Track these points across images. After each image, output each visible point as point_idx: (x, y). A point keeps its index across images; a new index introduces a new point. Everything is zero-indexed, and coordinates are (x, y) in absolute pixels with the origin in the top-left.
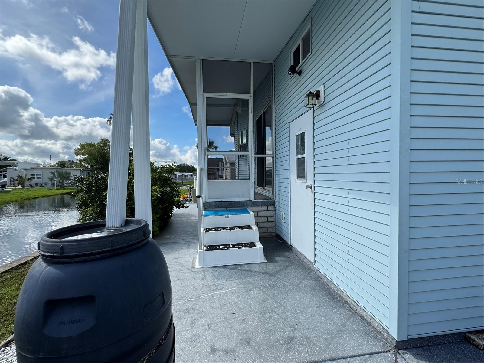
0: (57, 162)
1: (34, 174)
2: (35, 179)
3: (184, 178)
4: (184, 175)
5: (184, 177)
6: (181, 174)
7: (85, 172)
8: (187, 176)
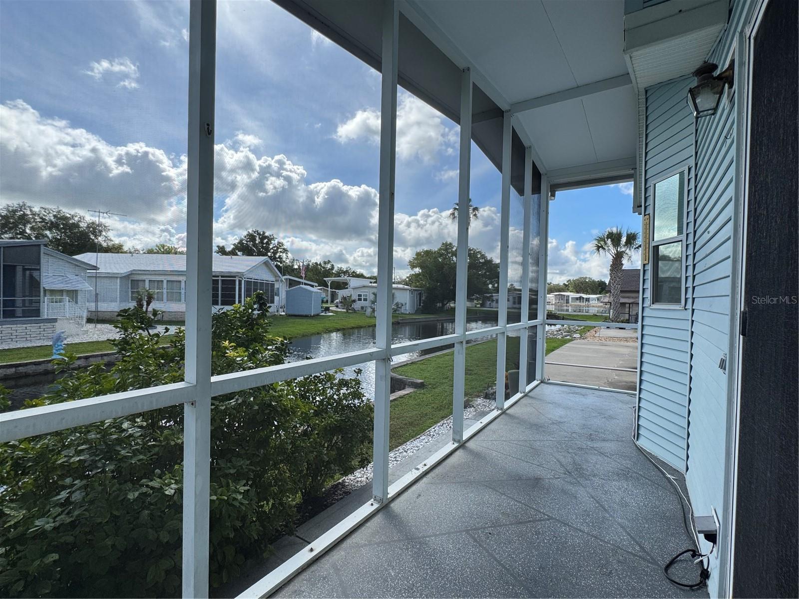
0: (408, 276)
1: (361, 295)
2: (361, 300)
3: (582, 304)
4: (583, 298)
5: (583, 302)
6: (578, 295)
7: (416, 292)
8: (588, 300)
